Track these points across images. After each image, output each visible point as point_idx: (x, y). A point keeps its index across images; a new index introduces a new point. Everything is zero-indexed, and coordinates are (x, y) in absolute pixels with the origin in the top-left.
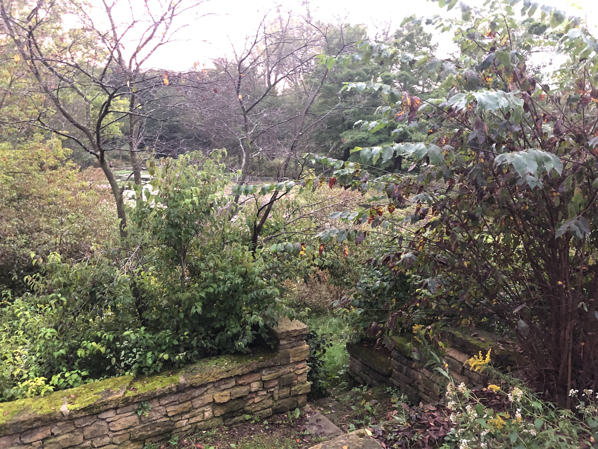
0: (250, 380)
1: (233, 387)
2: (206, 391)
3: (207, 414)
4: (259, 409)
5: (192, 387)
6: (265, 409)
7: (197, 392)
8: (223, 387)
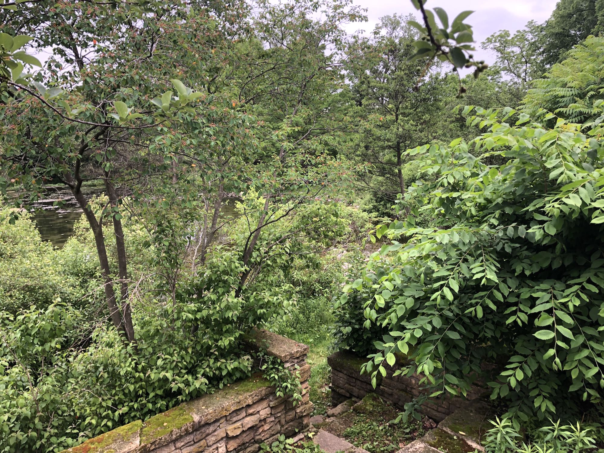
0: (259, 408)
1: (243, 418)
2: (219, 426)
3: (220, 450)
4: (267, 436)
5: (207, 424)
6: (274, 435)
7: (211, 428)
8: (235, 419)
